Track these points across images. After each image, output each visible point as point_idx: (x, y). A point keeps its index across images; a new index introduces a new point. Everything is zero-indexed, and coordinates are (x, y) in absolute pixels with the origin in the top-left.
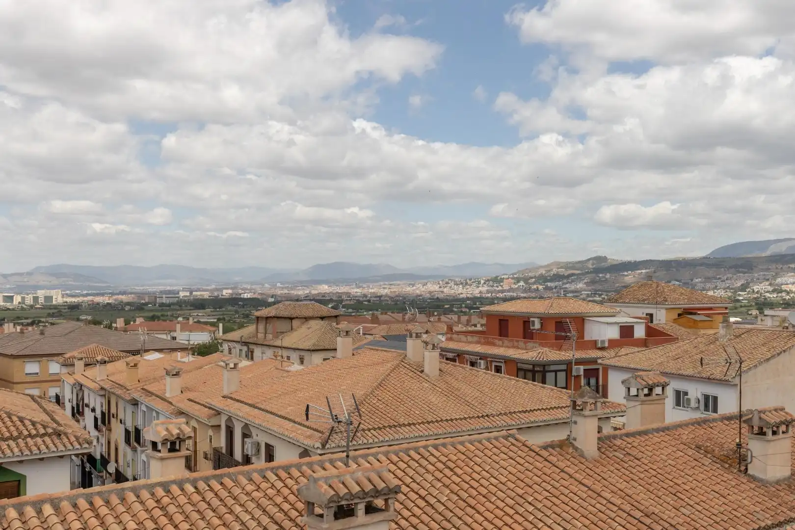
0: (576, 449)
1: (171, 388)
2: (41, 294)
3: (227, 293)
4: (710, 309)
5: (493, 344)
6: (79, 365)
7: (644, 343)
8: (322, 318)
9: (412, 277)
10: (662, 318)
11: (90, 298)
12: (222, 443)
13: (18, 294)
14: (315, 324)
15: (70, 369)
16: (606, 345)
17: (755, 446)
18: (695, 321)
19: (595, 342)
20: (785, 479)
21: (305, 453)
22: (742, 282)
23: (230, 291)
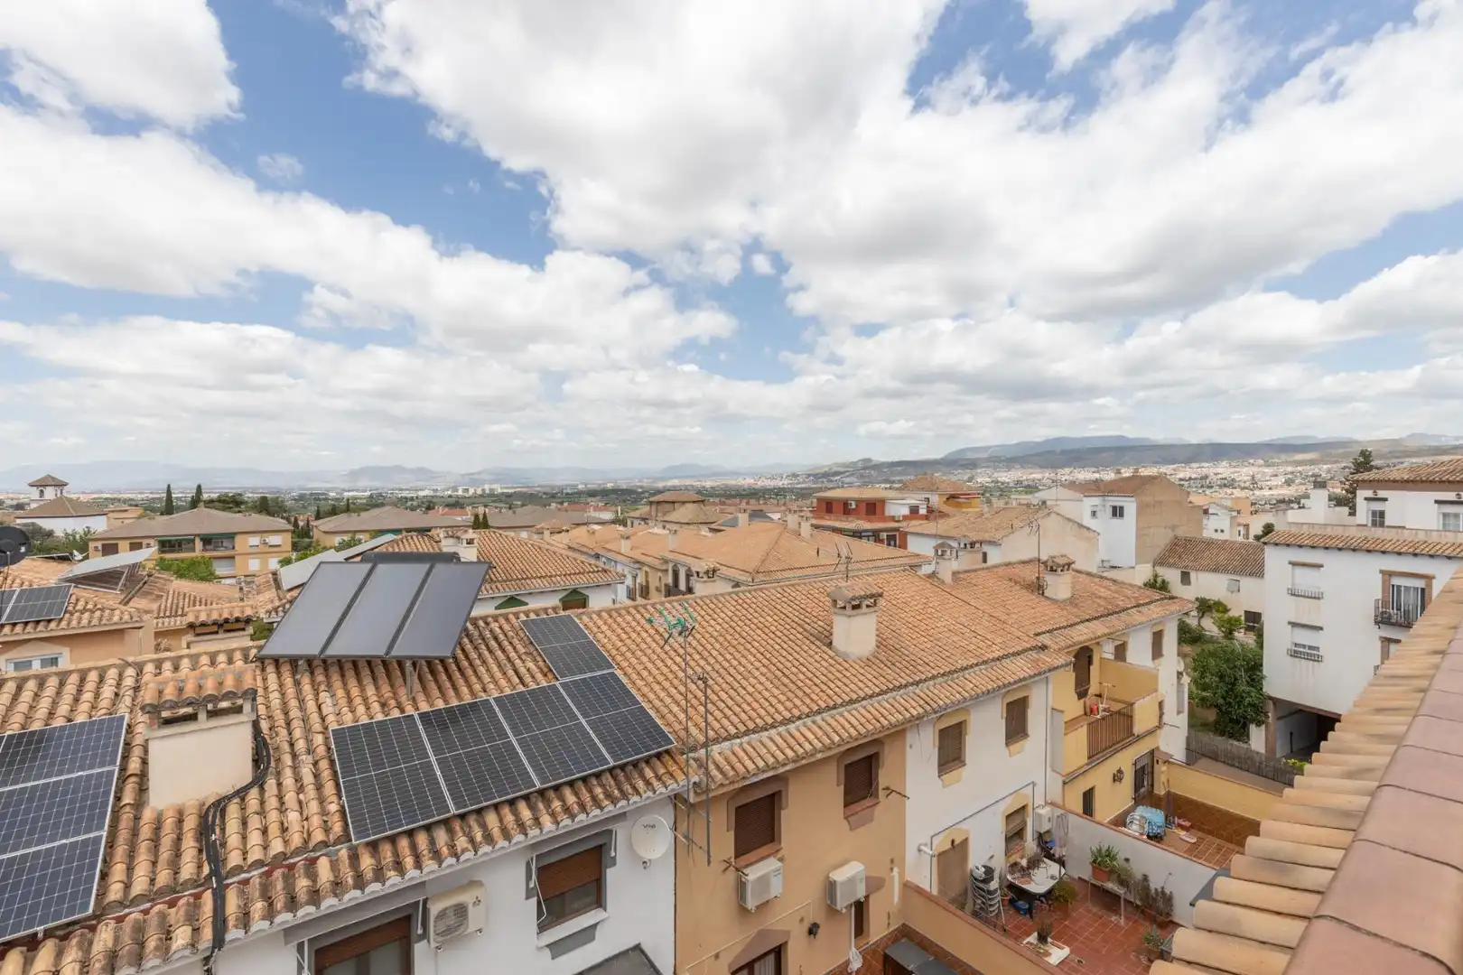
0: (938, 579)
1: (625, 547)
2: (487, 487)
3: (610, 486)
4: (969, 494)
5: (822, 518)
6: (547, 533)
7: (926, 518)
8: (694, 502)
9: (736, 474)
10: (936, 500)
11: (519, 489)
12: (670, 580)
13: (472, 487)
14: (689, 506)
15: (541, 536)
16: (901, 519)
17: (1049, 579)
18: (959, 503)
19: (893, 517)
20: (1067, 599)
21: (737, 585)
22: (969, 475)
23: (612, 484)
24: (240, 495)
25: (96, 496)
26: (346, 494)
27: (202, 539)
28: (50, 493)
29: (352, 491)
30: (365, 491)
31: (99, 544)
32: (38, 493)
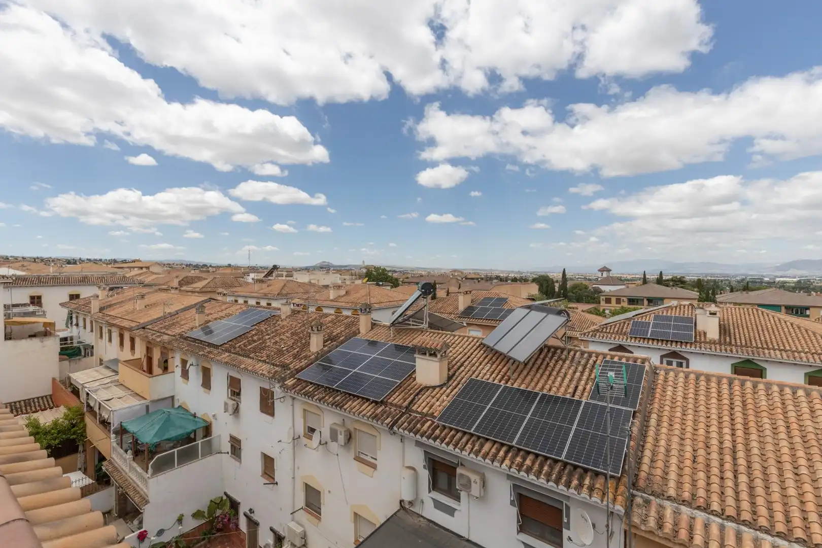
24: (684, 277)
25: (634, 276)
26: (777, 279)
27: (647, 300)
28: (605, 274)
29: (785, 277)
30: (795, 278)
31: (604, 298)
32: (601, 274)
